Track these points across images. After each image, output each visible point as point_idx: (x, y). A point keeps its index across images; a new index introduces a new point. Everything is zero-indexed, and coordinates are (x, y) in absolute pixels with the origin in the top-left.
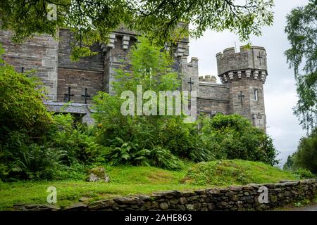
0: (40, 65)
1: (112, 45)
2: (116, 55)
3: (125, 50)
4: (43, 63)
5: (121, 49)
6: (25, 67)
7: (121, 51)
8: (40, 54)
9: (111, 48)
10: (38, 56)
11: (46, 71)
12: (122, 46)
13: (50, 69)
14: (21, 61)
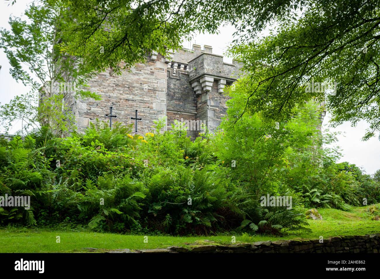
0: (152, 108)
1: (209, 89)
2: (213, 99)
3: (220, 93)
4: (154, 106)
5: (218, 92)
6: (138, 110)
7: (217, 94)
8: (151, 96)
9: (208, 91)
10: (150, 99)
11: (157, 114)
12: (218, 90)
13: (160, 112)
14: (134, 104)
